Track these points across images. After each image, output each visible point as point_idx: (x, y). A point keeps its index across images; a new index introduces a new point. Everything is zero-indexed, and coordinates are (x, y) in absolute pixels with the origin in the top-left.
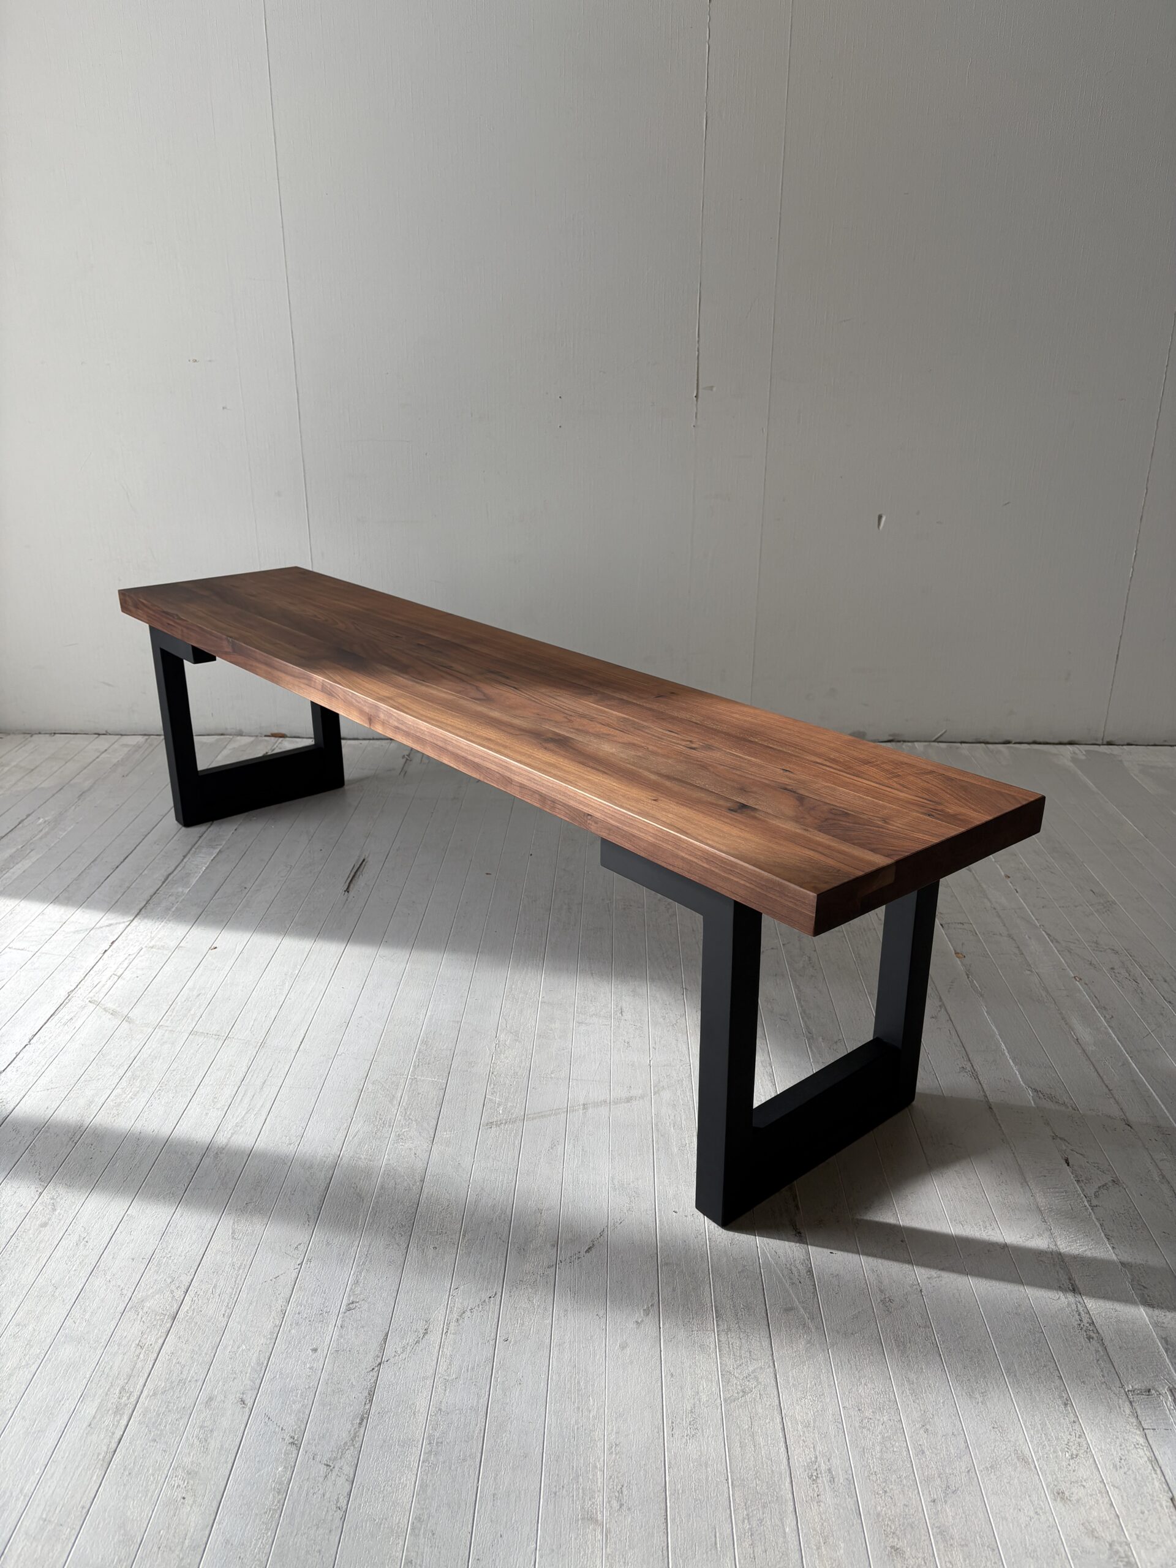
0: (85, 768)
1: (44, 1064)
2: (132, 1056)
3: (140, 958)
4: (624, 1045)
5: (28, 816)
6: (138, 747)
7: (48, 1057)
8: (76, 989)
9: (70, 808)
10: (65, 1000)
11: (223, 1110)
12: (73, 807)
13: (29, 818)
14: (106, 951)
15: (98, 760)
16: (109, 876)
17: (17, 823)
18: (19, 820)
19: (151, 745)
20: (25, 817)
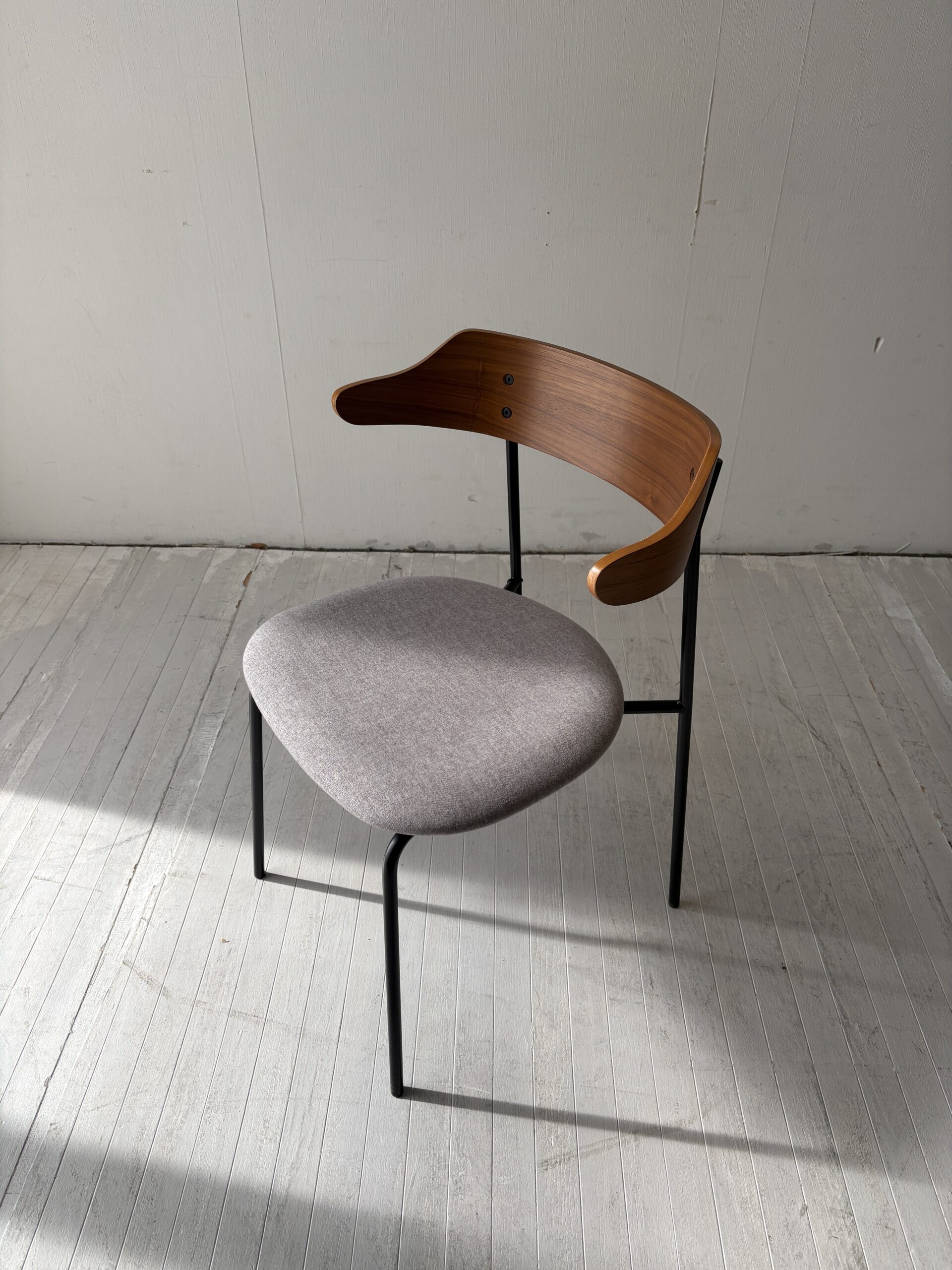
0: (77, 597)
1: (89, 1065)
2: (176, 1052)
3: (165, 892)
4: (661, 1035)
5: (31, 669)
6: (125, 564)
7: (93, 1054)
8: (109, 941)
9: (70, 656)
10: (99, 960)
11: (275, 1141)
12: (73, 656)
13: (33, 672)
14: (130, 880)
15: (89, 583)
16: (120, 762)
17: (22, 681)
18: (23, 677)
19: (137, 560)
20: (28, 672)
